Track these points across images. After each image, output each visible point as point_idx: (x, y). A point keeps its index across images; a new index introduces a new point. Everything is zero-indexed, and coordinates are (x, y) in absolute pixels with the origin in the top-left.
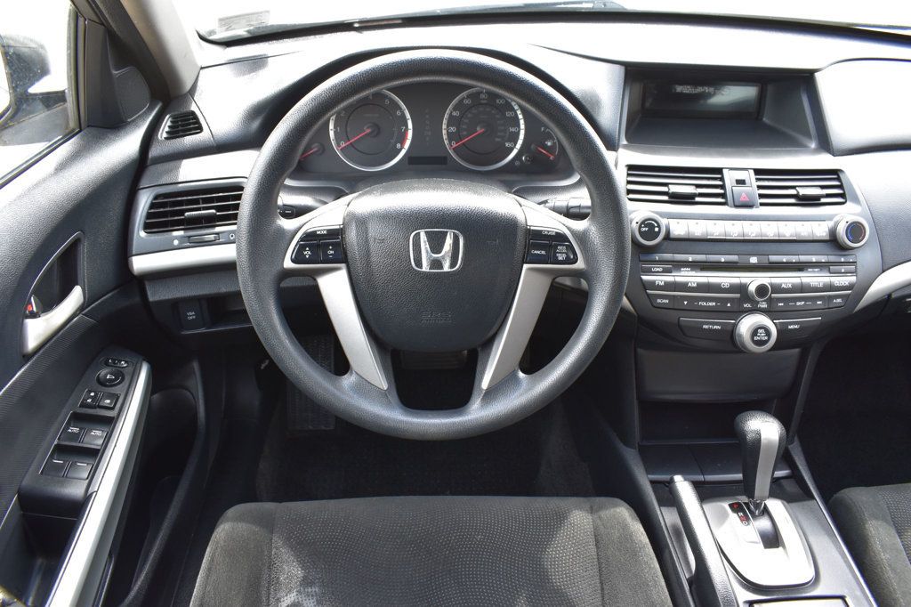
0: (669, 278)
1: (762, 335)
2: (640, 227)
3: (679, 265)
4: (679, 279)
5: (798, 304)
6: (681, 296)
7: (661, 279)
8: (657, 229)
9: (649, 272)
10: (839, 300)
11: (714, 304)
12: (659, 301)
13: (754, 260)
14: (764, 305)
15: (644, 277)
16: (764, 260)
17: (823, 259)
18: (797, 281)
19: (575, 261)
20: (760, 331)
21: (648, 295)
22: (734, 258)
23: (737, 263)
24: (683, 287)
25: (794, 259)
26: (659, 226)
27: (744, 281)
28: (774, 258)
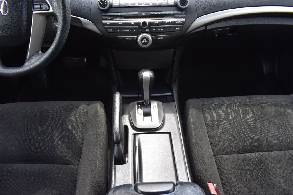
0: (112, 22)
1: (145, 41)
2: (100, 3)
3: (116, 17)
4: (115, 22)
5: (162, 29)
6: (117, 28)
7: (109, 22)
8: (106, 3)
9: (105, 20)
10: (178, 28)
11: (129, 30)
12: (109, 30)
13: (144, 14)
14: (148, 30)
15: (103, 22)
16: (148, 13)
17: (172, 13)
18: (161, 21)
19: (49, 9)
20: (144, 39)
21: (105, 28)
22: (137, 13)
23: (137, 15)
24: (117, 24)
25: (160, 13)
26: (107, 2)
27: (139, 21)
28: (151, 13)
